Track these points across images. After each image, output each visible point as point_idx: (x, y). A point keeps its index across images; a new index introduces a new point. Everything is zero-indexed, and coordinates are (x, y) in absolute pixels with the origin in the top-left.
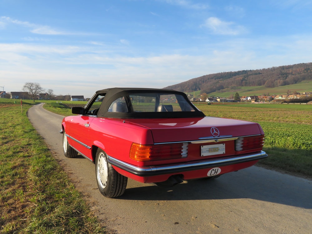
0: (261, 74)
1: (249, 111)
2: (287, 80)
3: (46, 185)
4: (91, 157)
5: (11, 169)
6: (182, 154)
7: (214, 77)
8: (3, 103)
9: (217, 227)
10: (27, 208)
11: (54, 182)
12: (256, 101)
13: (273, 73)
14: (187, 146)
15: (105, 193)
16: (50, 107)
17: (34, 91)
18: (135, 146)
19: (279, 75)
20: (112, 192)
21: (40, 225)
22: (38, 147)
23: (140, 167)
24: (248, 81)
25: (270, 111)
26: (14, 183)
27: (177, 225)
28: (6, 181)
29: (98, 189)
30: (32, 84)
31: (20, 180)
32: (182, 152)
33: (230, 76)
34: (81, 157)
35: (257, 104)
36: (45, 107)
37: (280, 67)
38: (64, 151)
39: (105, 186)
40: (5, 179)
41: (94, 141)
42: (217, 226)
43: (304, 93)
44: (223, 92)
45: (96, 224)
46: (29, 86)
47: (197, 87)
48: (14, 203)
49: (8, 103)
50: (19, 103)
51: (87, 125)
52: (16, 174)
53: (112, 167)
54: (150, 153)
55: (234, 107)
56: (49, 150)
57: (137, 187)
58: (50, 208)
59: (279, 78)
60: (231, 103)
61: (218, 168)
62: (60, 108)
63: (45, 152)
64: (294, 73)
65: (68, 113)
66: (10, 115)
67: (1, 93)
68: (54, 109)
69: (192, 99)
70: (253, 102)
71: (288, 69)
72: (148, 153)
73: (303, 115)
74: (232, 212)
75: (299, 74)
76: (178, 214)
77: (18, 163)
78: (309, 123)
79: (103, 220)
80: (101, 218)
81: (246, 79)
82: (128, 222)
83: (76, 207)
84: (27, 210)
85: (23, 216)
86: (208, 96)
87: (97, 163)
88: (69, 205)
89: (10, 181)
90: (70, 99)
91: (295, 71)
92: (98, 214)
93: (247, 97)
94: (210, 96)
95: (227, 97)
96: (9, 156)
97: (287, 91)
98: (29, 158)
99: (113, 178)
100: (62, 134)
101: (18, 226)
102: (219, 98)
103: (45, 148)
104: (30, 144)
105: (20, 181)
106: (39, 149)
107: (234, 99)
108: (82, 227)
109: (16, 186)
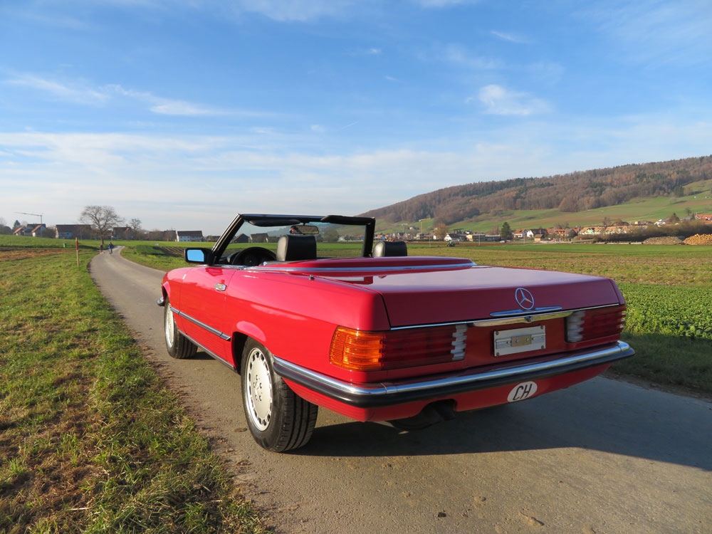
0: (552, 185)
1: (530, 259)
2: (602, 197)
3: (129, 423)
4: (231, 357)
5: (53, 384)
6: (452, 351)
7: (461, 191)
8: (41, 247)
9: (539, 524)
10: (86, 480)
11: (148, 414)
12: (543, 238)
13: (576, 183)
14: (465, 334)
15: (266, 441)
16: (135, 253)
17: (102, 223)
18: (346, 334)
19: (586, 188)
20: (282, 441)
21: (117, 526)
22: (112, 336)
23: (355, 384)
24: (526, 200)
25: (572, 258)
26: (58, 418)
27: (442, 519)
28: (40, 414)
29: (246, 430)
30: (98, 209)
31: (71, 409)
32: (454, 347)
33: (492, 189)
34: (204, 356)
35: (545, 245)
36: (124, 254)
37: (590, 172)
38: (167, 344)
39: (265, 424)
40: (39, 408)
41: (237, 322)
42: (539, 522)
43: (636, 223)
44: (477, 221)
45: (251, 519)
46: (93, 214)
47: (427, 213)
48: (57, 465)
49: (51, 247)
50: (73, 247)
51: (220, 287)
52: (63, 397)
53: (284, 383)
54: (381, 351)
55: (500, 251)
56: (134, 341)
57: (334, 424)
58: (140, 480)
59: (587, 193)
60: (494, 243)
61: (531, 382)
62: (154, 257)
63: (125, 346)
64: (615, 184)
65: (171, 265)
66: (53, 271)
67: (37, 228)
68: (142, 257)
69: (418, 236)
70: (537, 240)
71: (604, 176)
72: (377, 352)
73: (637, 266)
74: (564, 484)
75: (626, 185)
76: (439, 491)
77: (69, 372)
78: (652, 280)
79: (265, 508)
80: (262, 504)
81: (522, 195)
82: (325, 513)
83: (200, 476)
84: (87, 485)
85: (76, 499)
86: (450, 229)
87: (245, 371)
88: (184, 472)
89: (49, 413)
90: (176, 238)
91: (618, 180)
92: (254, 493)
93: (526, 231)
94: (452, 228)
95: (488, 231)
96: (49, 357)
97: (603, 218)
98: (92, 359)
99: (285, 409)
100: (163, 307)
101: (66, 526)
102: (470, 234)
103: (126, 337)
104: (93, 331)
105: (71, 412)
106: (113, 340)
107: (499, 235)
108: (216, 529)
109: (63, 425)
